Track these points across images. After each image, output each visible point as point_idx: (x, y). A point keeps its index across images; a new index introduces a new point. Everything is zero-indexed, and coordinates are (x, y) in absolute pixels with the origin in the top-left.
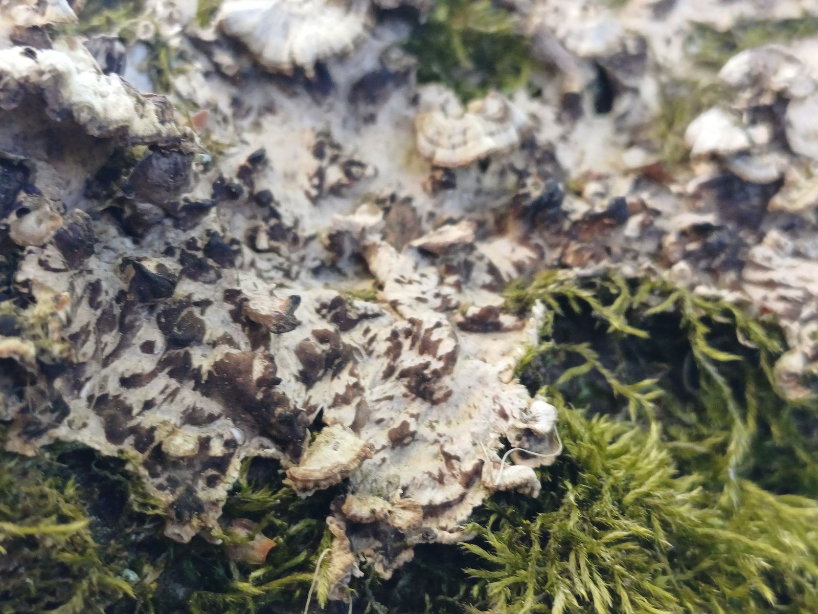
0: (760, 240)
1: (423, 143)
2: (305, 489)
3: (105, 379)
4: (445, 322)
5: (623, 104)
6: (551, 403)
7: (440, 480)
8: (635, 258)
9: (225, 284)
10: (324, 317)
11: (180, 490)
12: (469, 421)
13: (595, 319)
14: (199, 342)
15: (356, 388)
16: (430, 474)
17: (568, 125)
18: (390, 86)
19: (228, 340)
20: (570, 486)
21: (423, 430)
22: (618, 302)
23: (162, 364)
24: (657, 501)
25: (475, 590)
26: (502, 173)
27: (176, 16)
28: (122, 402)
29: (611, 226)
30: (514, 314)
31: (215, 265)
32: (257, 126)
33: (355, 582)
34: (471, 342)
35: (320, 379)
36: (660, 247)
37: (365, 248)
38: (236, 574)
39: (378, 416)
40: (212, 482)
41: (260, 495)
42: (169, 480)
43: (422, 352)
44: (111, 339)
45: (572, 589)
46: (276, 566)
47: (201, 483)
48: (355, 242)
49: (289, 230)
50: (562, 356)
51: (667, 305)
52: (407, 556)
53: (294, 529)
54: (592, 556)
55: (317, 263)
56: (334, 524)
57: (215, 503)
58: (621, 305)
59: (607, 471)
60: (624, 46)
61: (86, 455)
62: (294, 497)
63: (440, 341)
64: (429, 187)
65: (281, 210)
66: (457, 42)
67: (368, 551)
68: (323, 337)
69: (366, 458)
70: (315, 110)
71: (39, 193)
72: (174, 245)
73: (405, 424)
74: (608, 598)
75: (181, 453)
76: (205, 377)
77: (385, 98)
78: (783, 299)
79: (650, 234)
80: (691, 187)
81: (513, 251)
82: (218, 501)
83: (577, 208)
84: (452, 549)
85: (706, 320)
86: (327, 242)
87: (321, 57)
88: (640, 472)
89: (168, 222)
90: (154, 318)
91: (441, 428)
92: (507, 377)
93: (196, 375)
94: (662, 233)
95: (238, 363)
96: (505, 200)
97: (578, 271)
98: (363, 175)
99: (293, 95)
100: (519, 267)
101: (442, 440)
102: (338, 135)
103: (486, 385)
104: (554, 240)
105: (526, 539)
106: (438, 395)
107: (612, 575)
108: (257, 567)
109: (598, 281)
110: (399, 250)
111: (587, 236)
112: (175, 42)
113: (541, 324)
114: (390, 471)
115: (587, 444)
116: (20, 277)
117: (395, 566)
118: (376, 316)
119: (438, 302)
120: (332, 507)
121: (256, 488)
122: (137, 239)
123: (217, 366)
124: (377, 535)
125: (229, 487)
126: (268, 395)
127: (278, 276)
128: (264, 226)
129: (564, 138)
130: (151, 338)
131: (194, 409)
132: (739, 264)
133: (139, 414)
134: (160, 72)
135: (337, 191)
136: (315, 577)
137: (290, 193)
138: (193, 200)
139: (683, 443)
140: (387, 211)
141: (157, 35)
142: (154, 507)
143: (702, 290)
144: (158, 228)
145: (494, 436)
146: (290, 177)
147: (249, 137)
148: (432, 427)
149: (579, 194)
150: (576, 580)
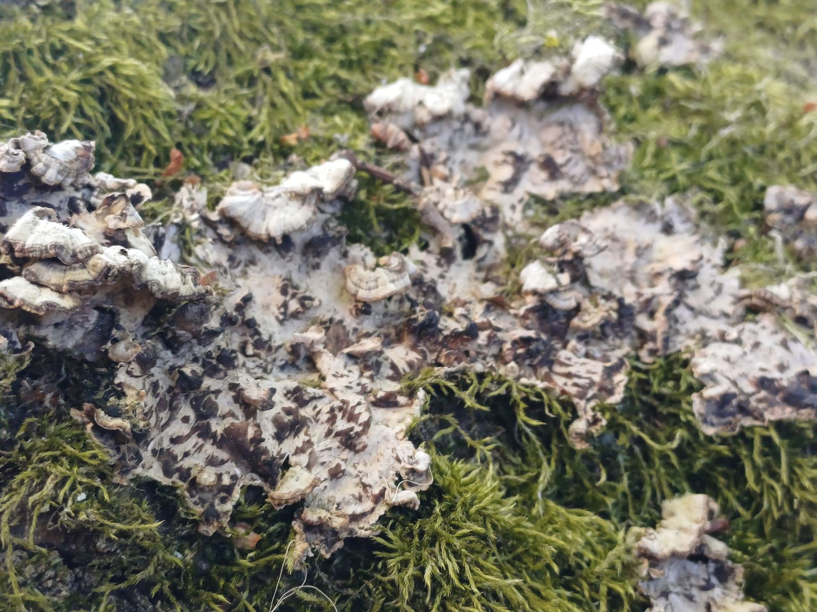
0: (565, 347)
1: (350, 285)
2: (279, 505)
3: (162, 439)
4: (363, 401)
5: (481, 252)
6: (427, 452)
7: (360, 499)
8: (484, 359)
9: (229, 380)
10: (289, 399)
11: (207, 505)
12: (377, 463)
13: (457, 399)
14: (215, 416)
15: (309, 443)
16: (354, 496)
17: (445, 268)
18: (329, 245)
19: (232, 414)
20: (437, 503)
21: (350, 469)
22: (471, 388)
23: (194, 430)
24: (489, 512)
25: (380, 565)
26: (401, 301)
27: (195, 207)
28: (172, 453)
29: (468, 340)
30: (406, 396)
31: (224, 368)
32: (245, 274)
33: (309, 559)
34: (379, 414)
35: (287, 437)
36: (501, 350)
37: (314, 353)
38: (238, 555)
39: (322, 460)
40: (223, 501)
41: (253, 508)
42: (200, 499)
43: (349, 420)
44: (164, 415)
45: (436, 563)
46: (262, 550)
47: (217, 501)
48: (308, 349)
49: (266, 342)
50: (437, 422)
51: (502, 390)
52: (339, 545)
53: (272, 529)
54: (449, 544)
55: (283, 362)
56: (296, 525)
57: (226, 513)
58: (473, 391)
59: (461, 494)
60: (483, 212)
61: (152, 485)
62: (272, 509)
63: (360, 414)
64: (354, 312)
65: (261, 330)
66: (372, 214)
67: (316, 542)
68: (288, 412)
69: (315, 486)
70: (281, 261)
71: (124, 329)
72: (198, 355)
73: (338, 466)
74: (457, 568)
75: (207, 484)
76: (219, 438)
77: (326, 253)
78: (575, 385)
79: (494, 343)
80: (522, 311)
81: (407, 354)
82: (228, 511)
83: (449, 325)
84: (367, 540)
85: (526, 400)
86: (290, 349)
87: (287, 232)
88: (480, 495)
89: (194, 341)
90: (188, 402)
91: (361, 467)
92: (401, 436)
93: (214, 436)
94: (502, 342)
95: (239, 429)
96: (403, 320)
97: (446, 369)
98: (312, 306)
99: (267, 252)
100: (410, 364)
101: (361, 475)
102: (296, 278)
103: (388, 441)
104: (433, 347)
105: (411, 535)
106: (359, 447)
107: (460, 555)
108: (251, 551)
109: (459, 375)
110: (335, 355)
111: (453, 346)
112: (195, 225)
113: (422, 403)
114: (329, 493)
115: (449, 478)
116: (117, 381)
117: (332, 551)
118: (321, 397)
119: (359, 389)
120: (295, 516)
121: (250, 504)
122: (175, 351)
123: (226, 430)
124: (322, 532)
125: (234, 503)
126: (256, 448)
127: (259, 372)
128: (251, 341)
129: (442, 276)
130: (187, 414)
131: (213, 457)
132: (550, 362)
133: (182, 460)
134: (185, 242)
135: (295, 315)
136: (285, 556)
137: (266, 318)
138: (210, 328)
139: (512, 476)
140: (327, 329)
141: (184, 219)
142: (193, 515)
143: (524, 380)
144: (188, 345)
145: (392, 473)
146: (266, 307)
147: (240, 281)
148: (355, 467)
149: (450, 315)
150: (439, 558)
